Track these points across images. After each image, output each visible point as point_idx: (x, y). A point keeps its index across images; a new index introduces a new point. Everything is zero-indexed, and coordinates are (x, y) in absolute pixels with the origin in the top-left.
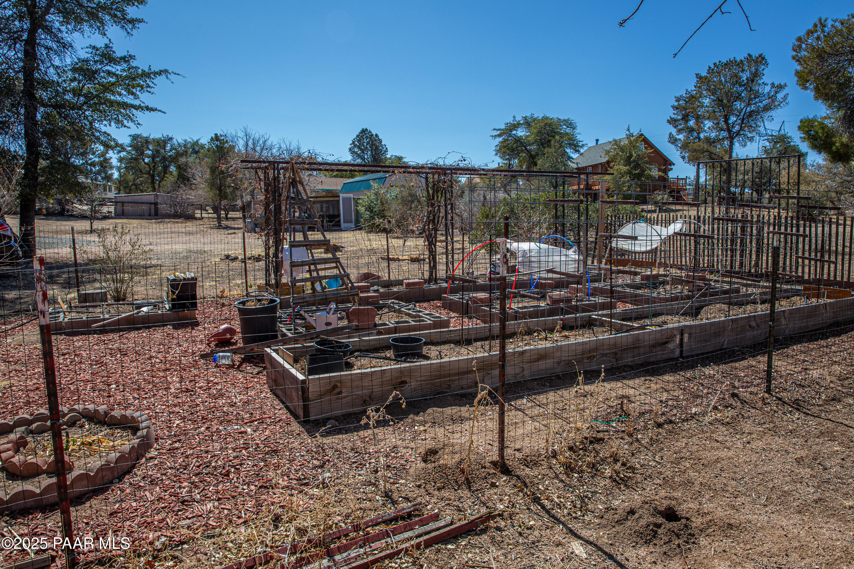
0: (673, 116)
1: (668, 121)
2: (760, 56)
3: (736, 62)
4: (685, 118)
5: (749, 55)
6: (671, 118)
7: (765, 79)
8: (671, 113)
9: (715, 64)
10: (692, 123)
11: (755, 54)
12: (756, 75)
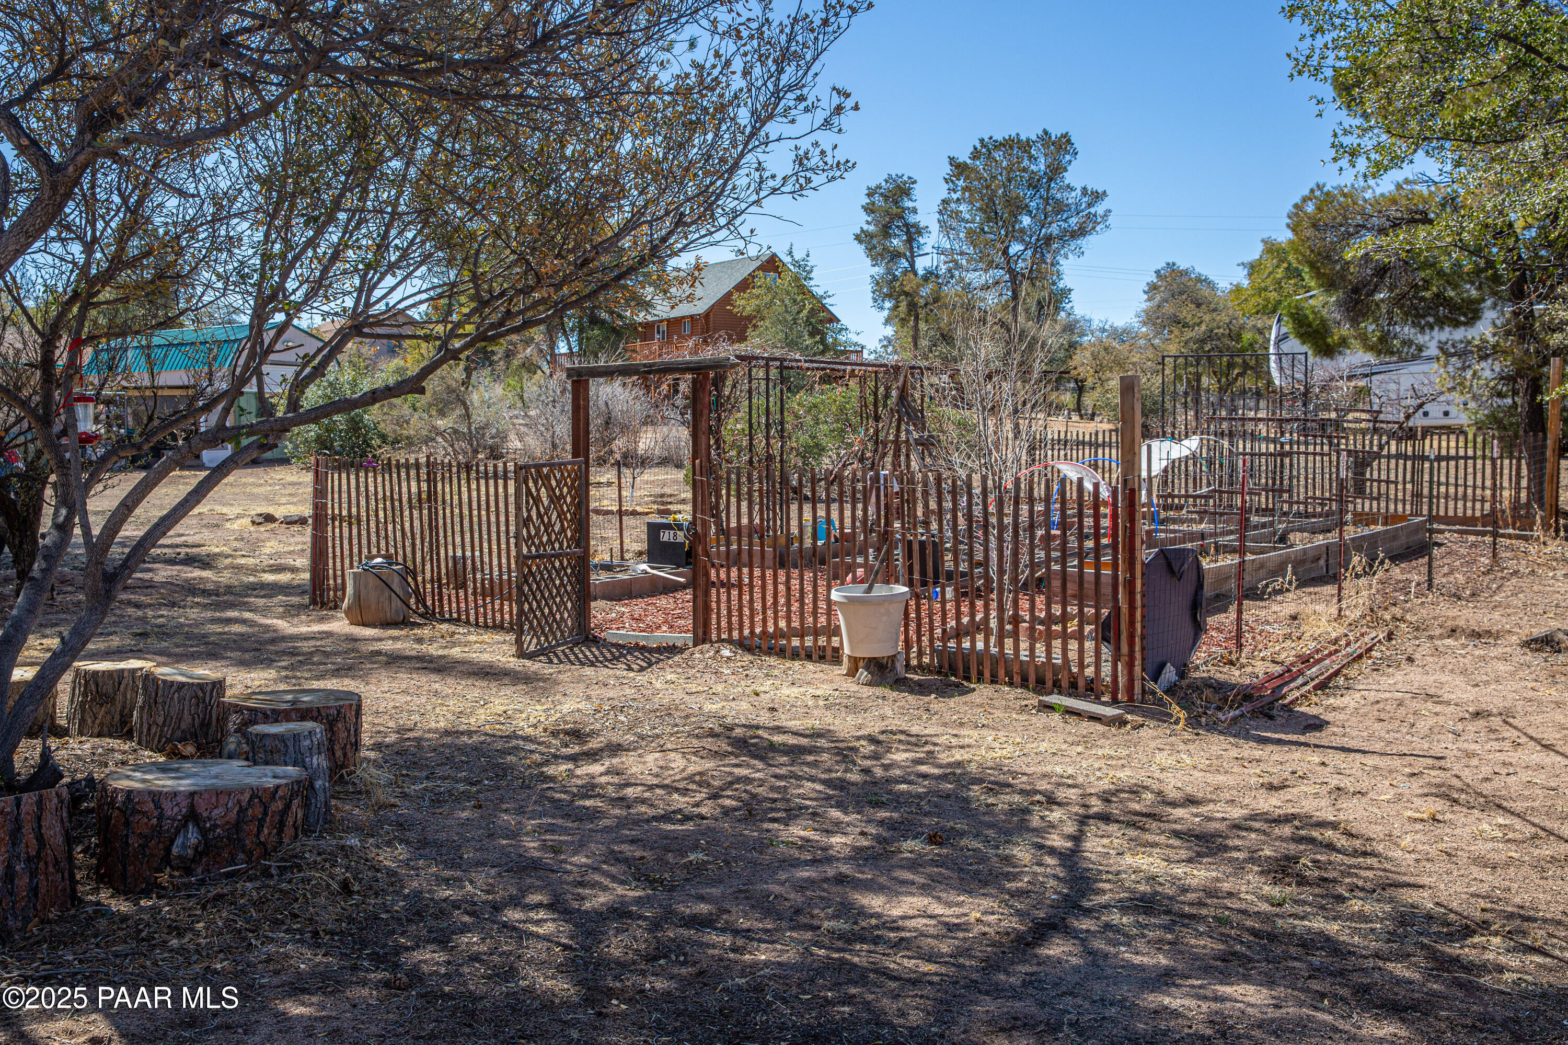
0: (866, 227)
1: (858, 238)
2: (1065, 136)
3: (1019, 141)
4: (886, 230)
5: (1046, 132)
6: (862, 230)
7: (1069, 177)
8: (862, 221)
9: (982, 141)
10: (896, 243)
11: (1056, 132)
12: (1056, 171)
